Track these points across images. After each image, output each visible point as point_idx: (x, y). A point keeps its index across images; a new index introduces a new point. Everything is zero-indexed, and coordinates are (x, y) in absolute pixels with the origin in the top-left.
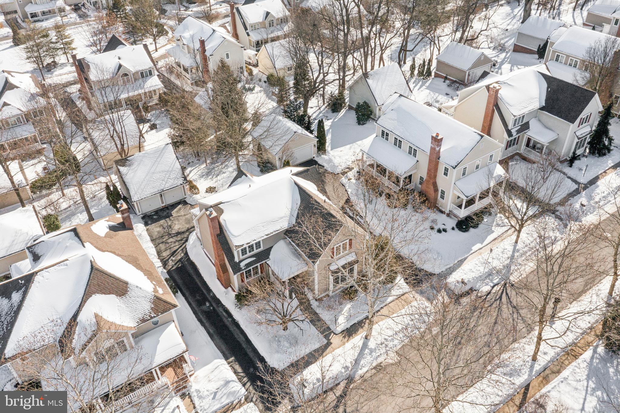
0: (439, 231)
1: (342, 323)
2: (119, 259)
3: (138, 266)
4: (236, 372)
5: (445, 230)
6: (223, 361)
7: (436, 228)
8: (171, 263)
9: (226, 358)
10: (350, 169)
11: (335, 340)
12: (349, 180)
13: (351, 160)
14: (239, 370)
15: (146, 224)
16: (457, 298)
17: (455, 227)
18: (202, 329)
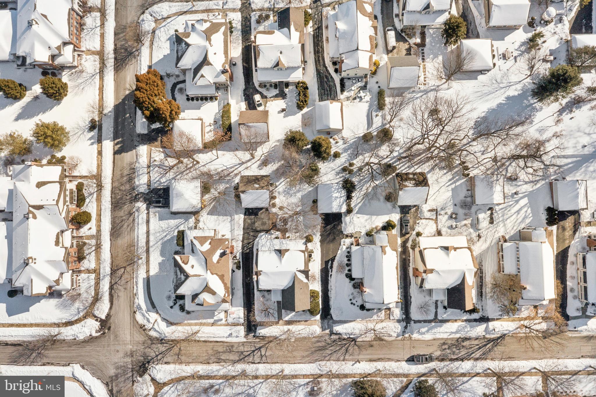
0: (352, 303)
1: (287, 318)
2: (217, 277)
3: (223, 282)
4: (244, 314)
5: (354, 304)
6: (243, 309)
7: (352, 301)
8: (246, 249)
9: (244, 307)
10: (351, 236)
11: (281, 322)
12: (344, 245)
13: (356, 230)
14: (246, 314)
15: (245, 214)
16: (332, 333)
17: (359, 306)
18: (242, 289)
